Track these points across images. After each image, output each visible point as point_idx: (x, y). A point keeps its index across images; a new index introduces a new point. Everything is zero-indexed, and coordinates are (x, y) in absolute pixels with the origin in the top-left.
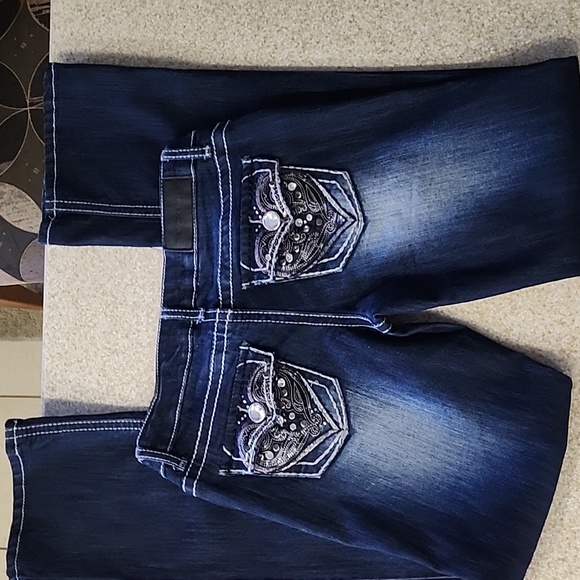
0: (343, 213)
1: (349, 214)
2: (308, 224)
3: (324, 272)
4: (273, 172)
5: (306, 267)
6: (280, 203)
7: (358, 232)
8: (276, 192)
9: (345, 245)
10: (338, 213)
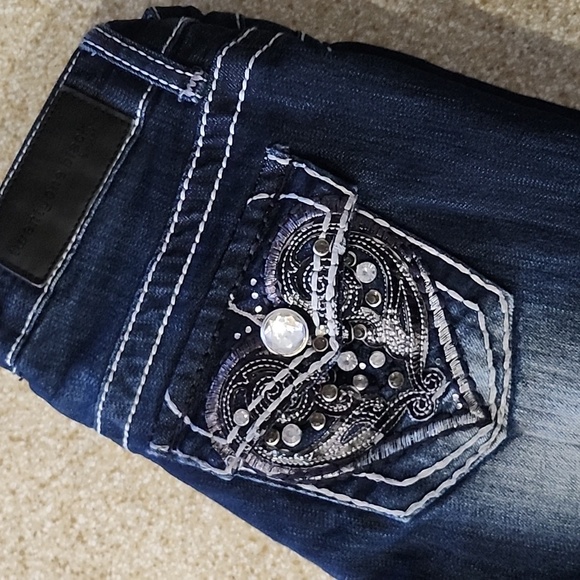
0: (465, 387)
1: (479, 397)
2: (370, 373)
3: (359, 504)
4: (335, 219)
5: (320, 472)
6: (323, 302)
7: (484, 451)
8: (324, 273)
9: (440, 465)
10: (454, 384)
